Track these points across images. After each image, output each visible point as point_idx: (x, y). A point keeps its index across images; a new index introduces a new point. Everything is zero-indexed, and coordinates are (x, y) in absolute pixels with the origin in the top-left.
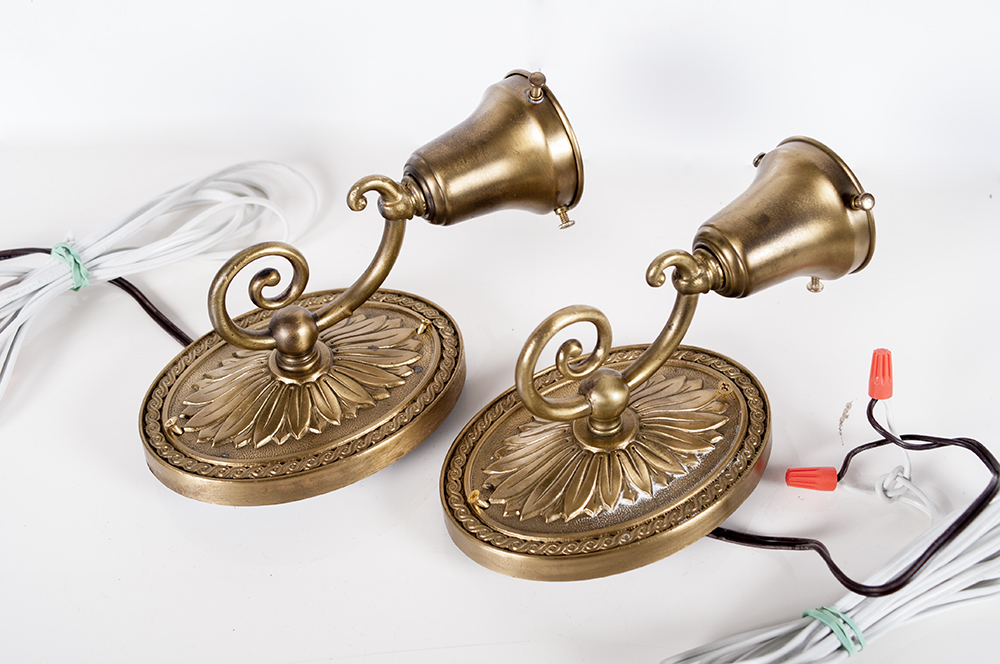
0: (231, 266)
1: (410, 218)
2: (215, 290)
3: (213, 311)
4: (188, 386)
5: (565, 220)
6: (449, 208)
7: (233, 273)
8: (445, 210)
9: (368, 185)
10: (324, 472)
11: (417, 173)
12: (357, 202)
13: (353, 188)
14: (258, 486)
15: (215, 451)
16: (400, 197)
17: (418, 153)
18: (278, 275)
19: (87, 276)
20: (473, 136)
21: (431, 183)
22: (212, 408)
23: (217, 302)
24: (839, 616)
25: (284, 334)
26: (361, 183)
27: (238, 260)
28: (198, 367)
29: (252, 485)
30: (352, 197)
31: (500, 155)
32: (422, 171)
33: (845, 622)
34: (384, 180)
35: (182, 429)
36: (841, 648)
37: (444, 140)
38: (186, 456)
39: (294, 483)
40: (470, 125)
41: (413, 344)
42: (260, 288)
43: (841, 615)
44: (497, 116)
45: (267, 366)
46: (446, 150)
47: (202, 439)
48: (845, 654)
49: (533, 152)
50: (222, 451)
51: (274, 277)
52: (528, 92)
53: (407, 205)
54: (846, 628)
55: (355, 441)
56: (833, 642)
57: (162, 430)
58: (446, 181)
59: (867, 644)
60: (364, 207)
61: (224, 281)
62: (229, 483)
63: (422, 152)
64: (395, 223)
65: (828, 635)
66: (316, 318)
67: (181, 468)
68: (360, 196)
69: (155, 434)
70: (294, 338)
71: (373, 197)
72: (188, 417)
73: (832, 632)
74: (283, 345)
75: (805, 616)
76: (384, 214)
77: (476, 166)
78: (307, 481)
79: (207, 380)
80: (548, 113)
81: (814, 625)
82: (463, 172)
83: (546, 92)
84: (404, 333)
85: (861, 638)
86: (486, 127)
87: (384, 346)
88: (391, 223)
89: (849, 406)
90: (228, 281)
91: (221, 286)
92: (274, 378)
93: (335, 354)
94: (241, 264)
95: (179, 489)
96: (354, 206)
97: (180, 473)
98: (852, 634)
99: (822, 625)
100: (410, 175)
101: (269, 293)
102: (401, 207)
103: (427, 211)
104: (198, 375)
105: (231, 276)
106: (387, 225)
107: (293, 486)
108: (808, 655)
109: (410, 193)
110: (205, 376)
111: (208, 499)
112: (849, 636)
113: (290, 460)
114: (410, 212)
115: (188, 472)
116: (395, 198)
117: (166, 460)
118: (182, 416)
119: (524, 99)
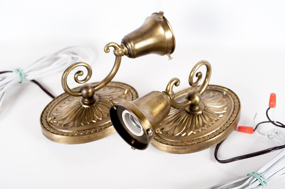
0: (69, 69)
1: (123, 56)
2: (64, 76)
3: (63, 83)
4: (55, 109)
5: (170, 57)
6: (135, 53)
7: (69, 71)
8: (134, 53)
9: (110, 45)
10: (97, 133)
11: (125, 42)
12: (107, 50)
13: (106, 46)
14: (77, 138)
15: (63, 128)
16: (120, 49)
17: (125, 36)
18: (83, 72)
19: (24, 78)
20: (142, 31)
21: (129, 45)
22: (62, 115)
23: (64, 80)
24: (259, 175)
25: (84, 92)
26: (108, 44)
27: (71, 67)
28: (58, 104)
29: (75, 137)
30: (105, 49)
31: (150, 36)
32: (127, 41)
33: (261, 177)
34: (115, 43)
35: (53, 122)
36: (260, 185)
37: (133, 33)
38: (54, 129)
39: (88, 137)
40: (141, 28)
41: (123, 96)
42: (77, 76)
43: (260, 174)
44: (149, 25)
45: (79, 102)
46: (134, 35)
47: (59, 124)
48: (262, 186)
49: (160, 35)
50: (65, 127)
51: (81, 73)
52: (158, 18)
53: (122, 51)
54: (261, 178)
55: (107, 124)
56: (258, 183)
57: (47, 122)
58: (134, 44)
59: (268, 183)
60: (109, 52)
61: (66, 73)
62: (68, 137)
63: (127, 36)
64: (118, 57)
65: (256, 181)
66: (94, 87)
67: (53, 133)
68: (108, 49)
69: (45, 123)
70: (88, 93)
71: (112, 49)
72: (55, 118)
73: (257, 180)
74: (84, 95)
75: (248, 175)
76: (115, 54)
77: (143, 39)
78: (92, 136)
79: (61, 107)
80: (165, 24)
81: (251, 177)
82: (139, 42)
83: (164, 18)
84: (120, 93)
85: (266, 181)
86: (146, 28)
87: (115, 97)
88: (117, 57)
89: (256, 114)
90: (68, 73)
91: (66, 75)
92: (81, 106)
93: (100, 99)
94: (72, 68)
95: (52, 140)
96: (106, 51)
97: (53, 134)
98: (264, 180)
99: (254, 177)
100: (123, 43)
101: (80, 78)
102: (120, 52)
103: (128, 54)
104: (58, 106)
105: (68, 72)
106: (116, 58)
107: (87, 138)
108: (250, 186)
109: (123, 48)
110: (60, 106)
111: (61, 142)
112: (263, 181)
113: (87, 130)
114: (123, 54)
115: (55, 134)
116: (118, 49)
117: (48, 130)
118: (53, 118)
119: (157, 20)
